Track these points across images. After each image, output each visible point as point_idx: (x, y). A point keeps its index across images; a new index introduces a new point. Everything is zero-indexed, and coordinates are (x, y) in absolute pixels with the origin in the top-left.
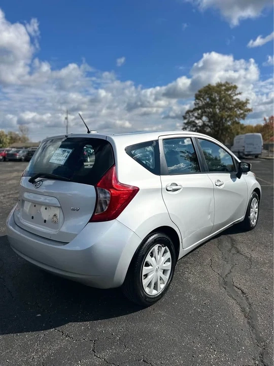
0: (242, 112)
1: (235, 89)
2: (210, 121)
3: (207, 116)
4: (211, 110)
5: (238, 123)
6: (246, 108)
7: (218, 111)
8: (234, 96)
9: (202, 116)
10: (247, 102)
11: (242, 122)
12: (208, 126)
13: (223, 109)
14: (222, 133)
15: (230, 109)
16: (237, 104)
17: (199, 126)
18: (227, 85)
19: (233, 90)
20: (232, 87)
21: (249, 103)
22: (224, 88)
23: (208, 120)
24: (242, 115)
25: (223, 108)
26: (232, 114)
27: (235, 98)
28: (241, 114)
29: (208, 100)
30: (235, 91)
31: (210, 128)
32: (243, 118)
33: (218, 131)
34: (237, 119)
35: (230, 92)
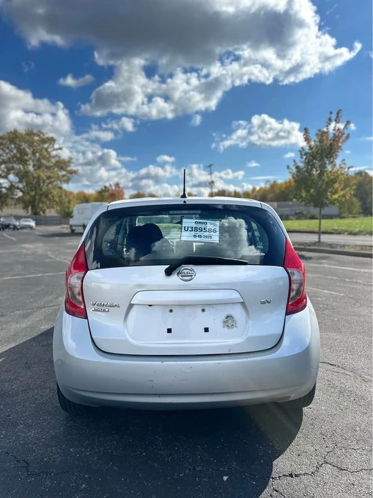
0: (64, 173)
1: (53, 142)
2: (20, 181)
3: (17, 175)
4: (21, 167)
5: (61, 188)
6: (69, 169)
7: (31, 168)
8: (52, 151)
9: (8, 173)
10: (70, 161)
11: (65, 186)
12: (18, 188)
13: (39, 168)
14: (40, 200)
15: (48, 168)
16: (57, 162)
17: (5, 188)
18: (41, 135)
19: (50, 143)
20: (48, 138)
21: (73, 163)
22: (37, 138)
23: (18, 180)
24: (65, 178)
25: (38, 166)
26: (52, 175)
27: (54, 153)
28: (64, 176)
29: (15, 151)
30: (53, 145)
31: (21, 191)
32: (67, 181)
33: (35, 196)
34: (59, 182)
35: (46, 146)
